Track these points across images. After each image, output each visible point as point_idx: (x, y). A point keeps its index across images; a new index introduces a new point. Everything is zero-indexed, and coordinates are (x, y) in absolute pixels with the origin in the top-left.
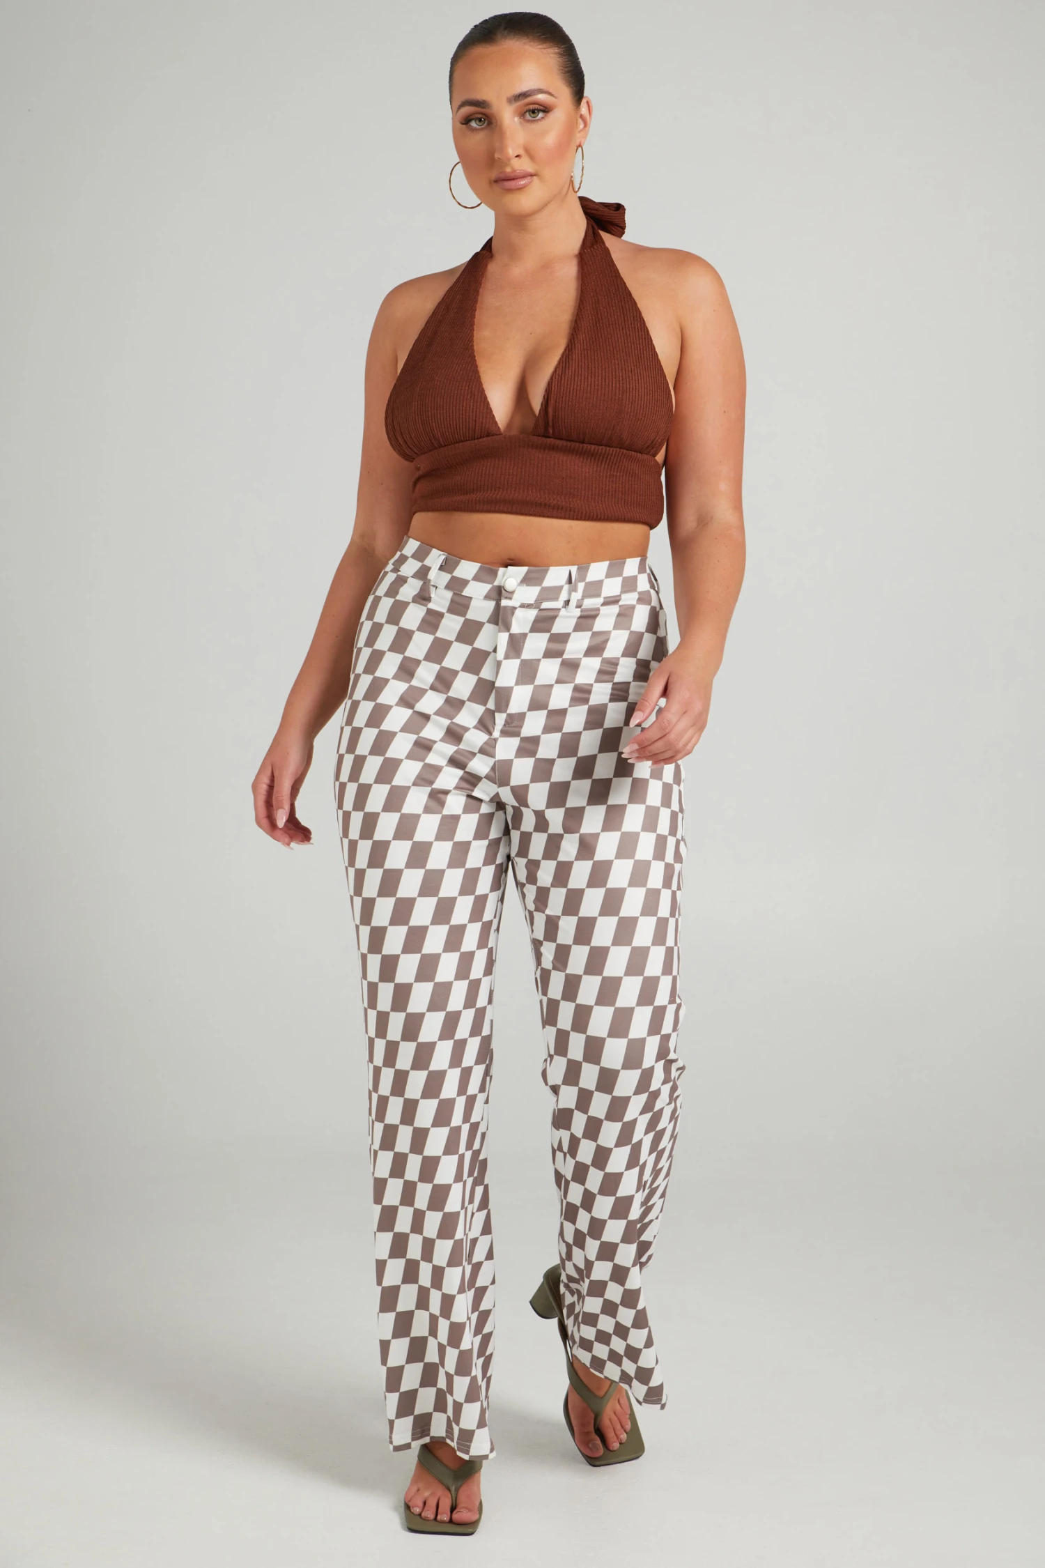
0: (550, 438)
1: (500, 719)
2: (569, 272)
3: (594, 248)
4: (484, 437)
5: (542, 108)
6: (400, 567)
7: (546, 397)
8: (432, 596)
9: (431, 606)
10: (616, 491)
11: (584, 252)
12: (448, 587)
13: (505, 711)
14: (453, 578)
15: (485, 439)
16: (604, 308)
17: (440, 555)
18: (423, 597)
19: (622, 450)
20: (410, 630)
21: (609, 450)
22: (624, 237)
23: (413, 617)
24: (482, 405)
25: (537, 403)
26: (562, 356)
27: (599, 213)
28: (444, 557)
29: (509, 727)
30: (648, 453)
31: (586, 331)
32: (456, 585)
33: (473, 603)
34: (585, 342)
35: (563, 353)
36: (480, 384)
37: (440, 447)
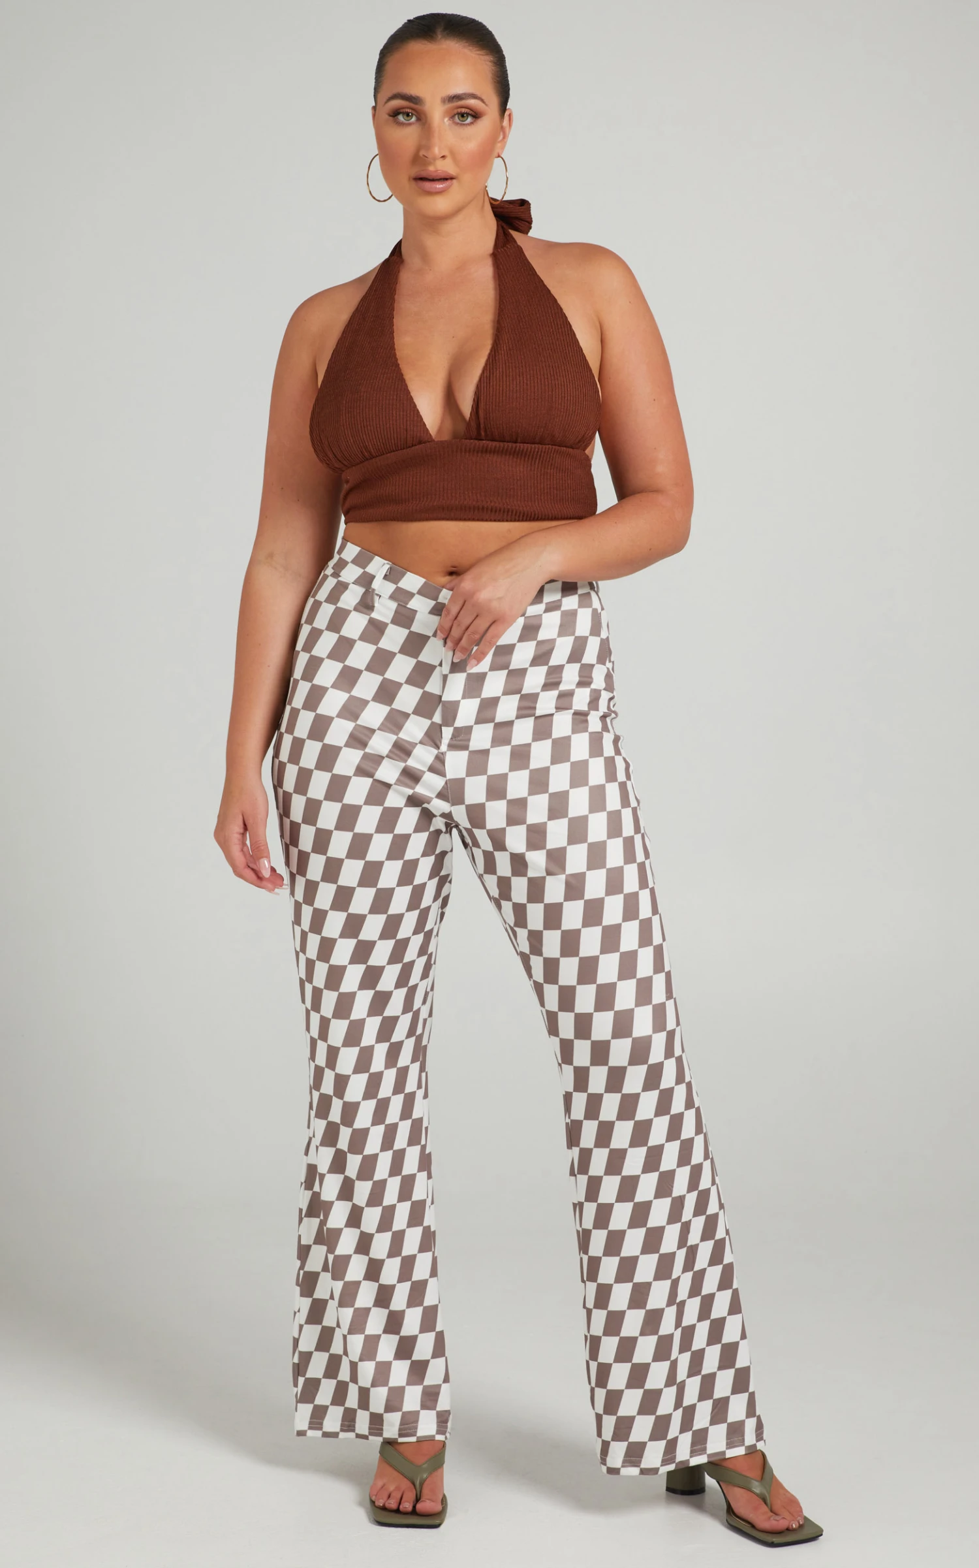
0: (483, 440)
1: (447, 733)
2: (485, 273)
3: (507, 248)
4: (416, 445)
5: (471, 112)
6: (341, 571)
7: (476, 400)
8: (376, 605)
9: (374, 615)
10: (550, 488)
11: (498, 252)
12: (392, 597)
13: (452, 725)
14: (398, 589)
15: (417, 447)
16: (525, 307)
17: (384, 564)
18: (366, 605)
19: (554, 447)
20: (352, 639)
21: (542, 448)
22: (531, 234)
23: (355, 625)
24: (412, 413)
25: (466, 407)
26: (489, 357)
27: (506, 210)
28: (389, 566)
29: (456, 740)
30: (578, 448)
31: (510, 331)
32: (402, 597)
33: (418, 617)
34: (510, 342)
35: (490, 354)
36: (408, 392)
37: (371, 459)
